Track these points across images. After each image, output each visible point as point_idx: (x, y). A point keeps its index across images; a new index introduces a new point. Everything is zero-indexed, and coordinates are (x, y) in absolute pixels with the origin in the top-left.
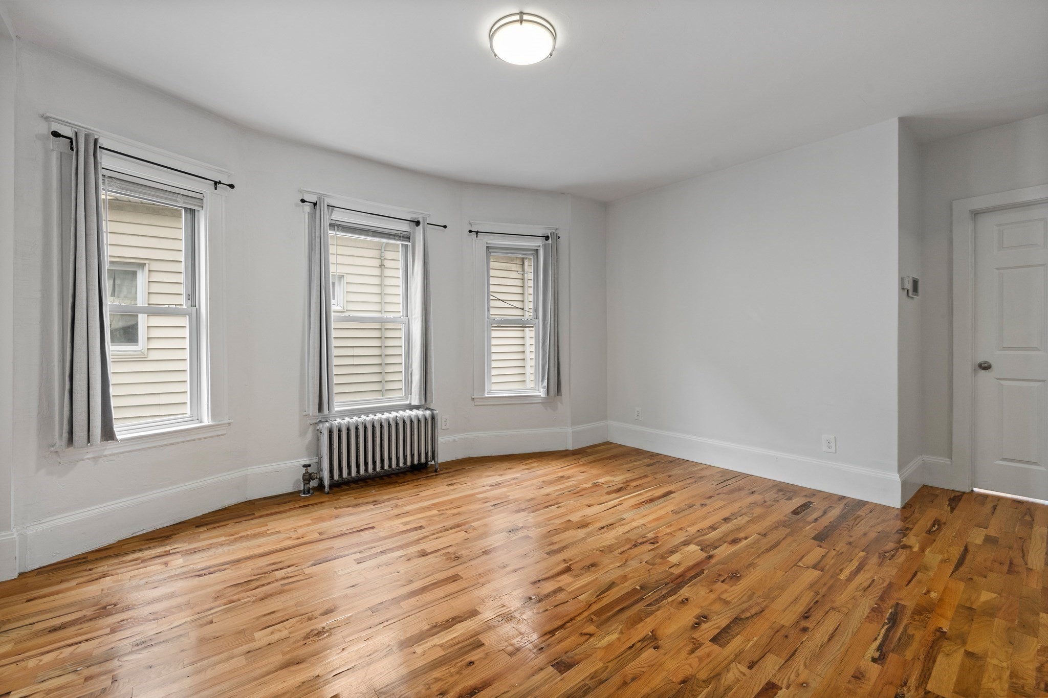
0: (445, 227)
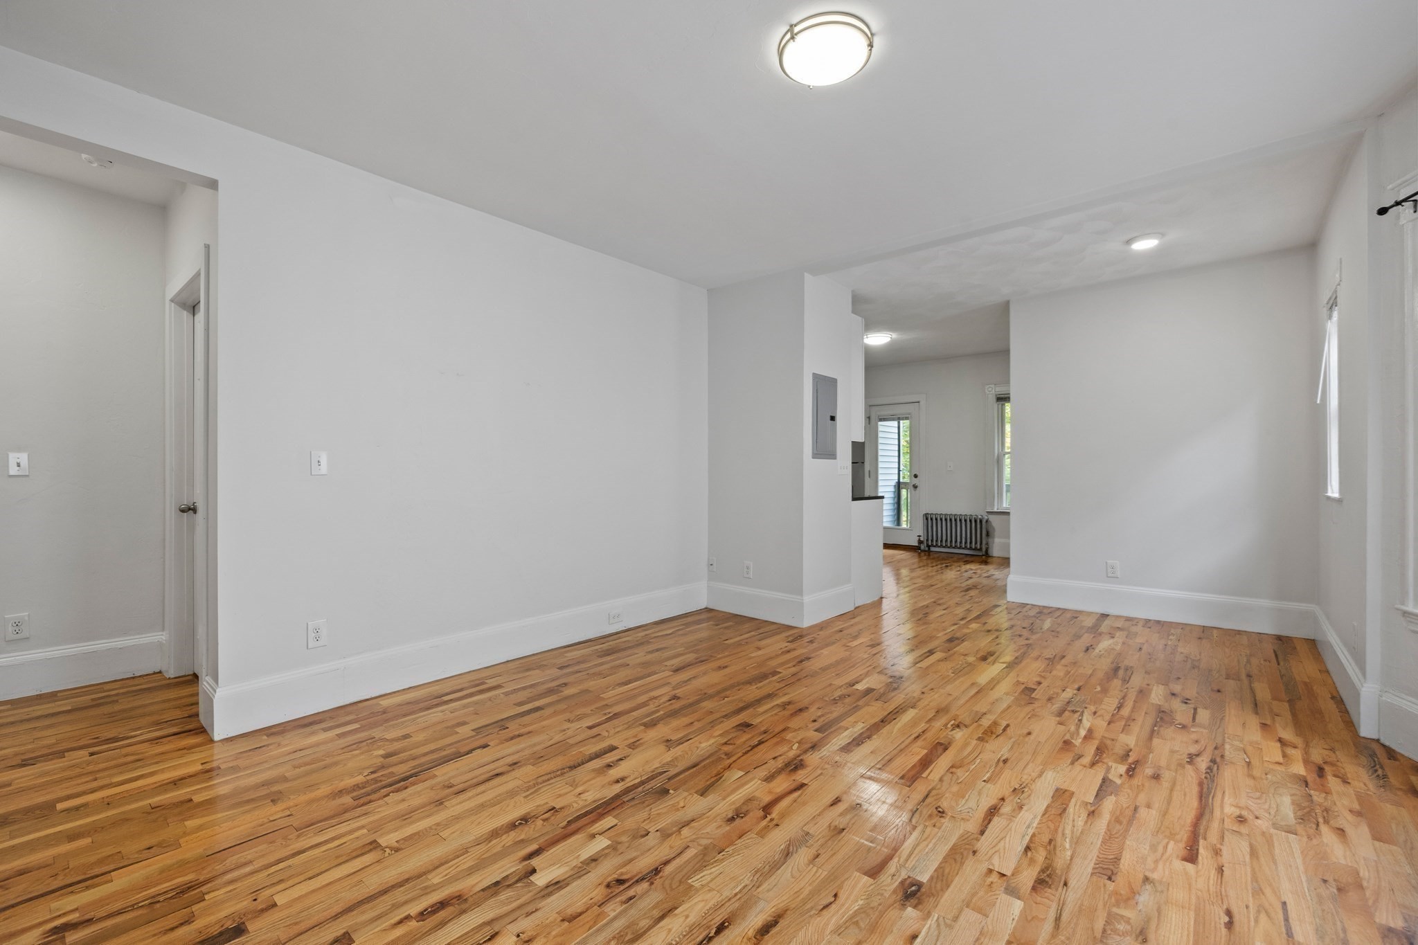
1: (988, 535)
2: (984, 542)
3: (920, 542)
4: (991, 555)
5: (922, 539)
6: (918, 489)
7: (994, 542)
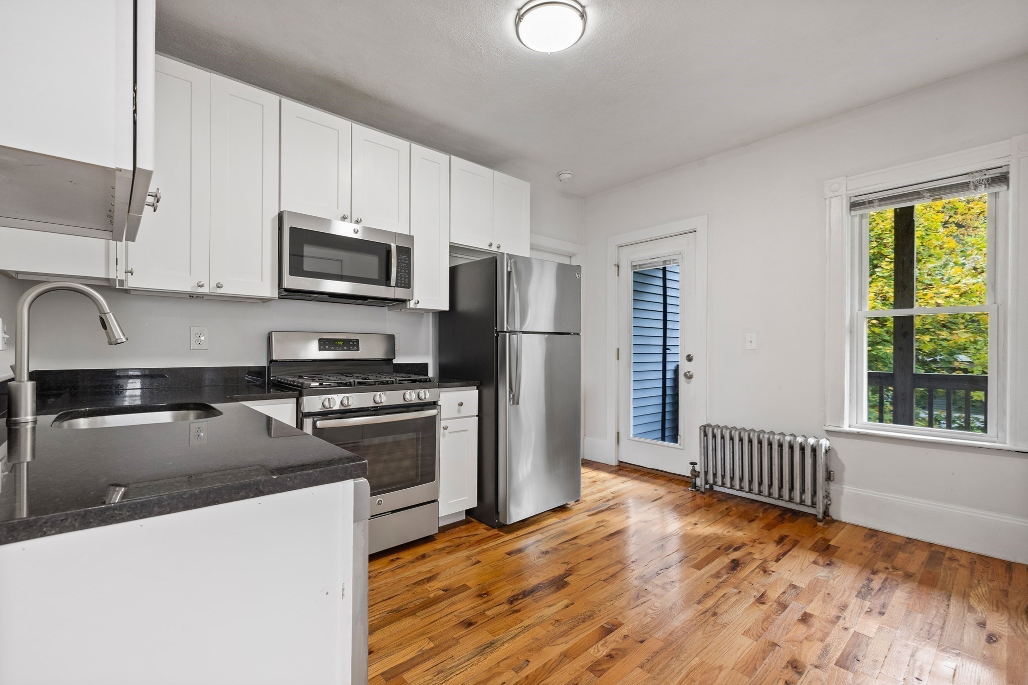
1: (829, 477)
2: (820, 494)
3: (695, 474)
4: (835, 517)
5: (697, 468)
6: (693, 380)
7: (841, 493)
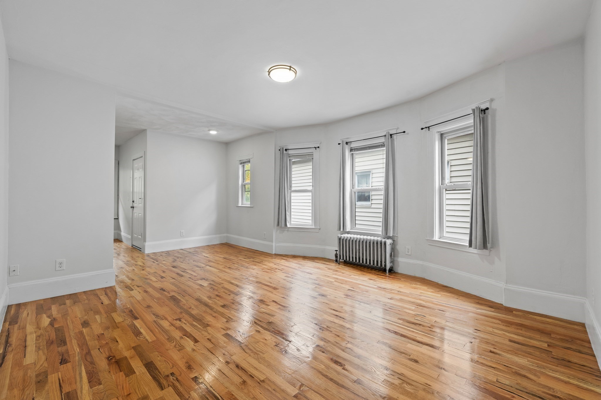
0: (404, 132)
